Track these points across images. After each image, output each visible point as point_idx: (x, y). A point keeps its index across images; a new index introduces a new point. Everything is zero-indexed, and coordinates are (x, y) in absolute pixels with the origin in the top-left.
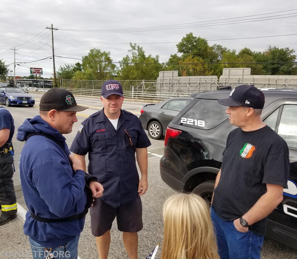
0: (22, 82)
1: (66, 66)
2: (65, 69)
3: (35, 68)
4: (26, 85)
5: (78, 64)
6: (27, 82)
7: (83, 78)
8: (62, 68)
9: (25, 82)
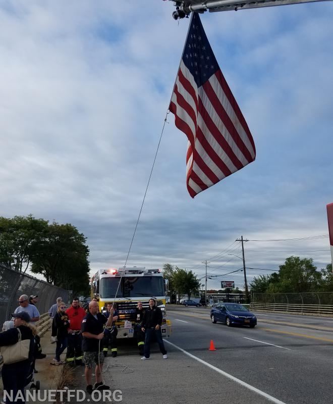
0: (215, 296)
1: (261, 277)
2: (260, 281)
3: (226, 282)
4: (220, 300)
5: (274, 275)
6: (220, 297)
7: (278, 291)
8: (256, 280)
9: (219, 297)
